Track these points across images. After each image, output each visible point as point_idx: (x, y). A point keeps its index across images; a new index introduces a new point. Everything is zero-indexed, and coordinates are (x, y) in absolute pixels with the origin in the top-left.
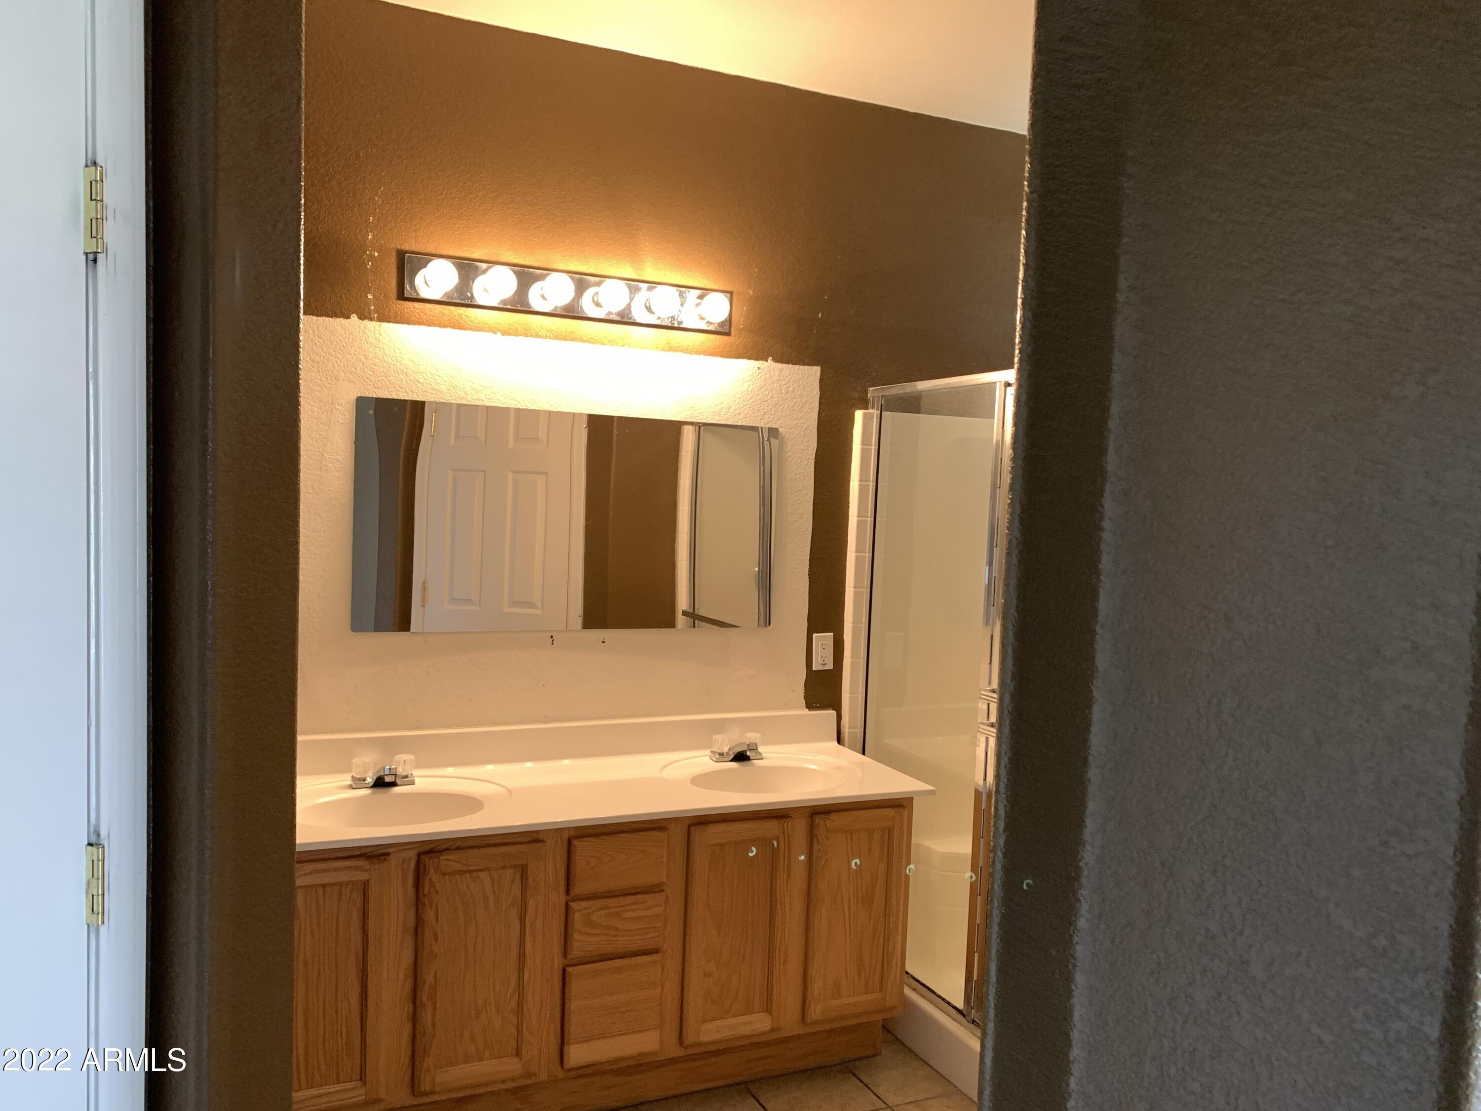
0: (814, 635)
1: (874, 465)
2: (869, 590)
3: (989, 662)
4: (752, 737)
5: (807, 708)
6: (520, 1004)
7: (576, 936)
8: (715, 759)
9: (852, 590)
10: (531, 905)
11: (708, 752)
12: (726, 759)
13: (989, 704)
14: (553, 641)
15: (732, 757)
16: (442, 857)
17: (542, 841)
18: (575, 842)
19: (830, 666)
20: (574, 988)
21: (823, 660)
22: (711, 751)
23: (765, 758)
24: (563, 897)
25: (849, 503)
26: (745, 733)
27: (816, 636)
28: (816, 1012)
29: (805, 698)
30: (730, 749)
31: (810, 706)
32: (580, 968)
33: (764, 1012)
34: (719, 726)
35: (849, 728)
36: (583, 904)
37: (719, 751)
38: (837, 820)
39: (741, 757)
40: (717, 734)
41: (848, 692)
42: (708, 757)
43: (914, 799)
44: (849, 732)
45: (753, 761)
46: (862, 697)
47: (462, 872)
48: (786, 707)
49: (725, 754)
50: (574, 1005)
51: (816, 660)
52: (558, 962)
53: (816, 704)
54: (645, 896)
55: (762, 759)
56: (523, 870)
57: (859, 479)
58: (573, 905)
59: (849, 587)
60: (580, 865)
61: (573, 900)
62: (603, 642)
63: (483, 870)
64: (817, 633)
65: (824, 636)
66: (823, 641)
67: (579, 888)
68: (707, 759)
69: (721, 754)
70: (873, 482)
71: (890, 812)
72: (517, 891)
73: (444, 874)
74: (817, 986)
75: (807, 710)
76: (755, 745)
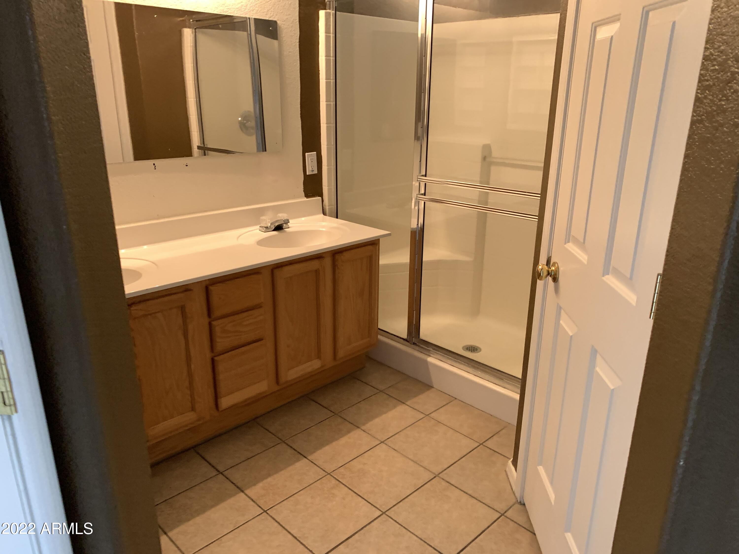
0: (306, 154)
1: (333, 47)
2: (335, 125)
3: (419, 160)
4: (282, 216)
5: (305, 197)
6: (191, 383)
7: (218, 340)
8: (264, 231)
9: (325, 125)
10: (190, 327)
11: (258, 227)
12: (270, 230)
13: (420, 183)
14: (155, 167)
15: (273, 228)
16: (132, 308)
17: (190, 290)
18: (211, 288)
19: (316, 172)
20: (220, 368)
21: (311, 169)
22: (260, 227)
23: (291, 227)
24: (206, 321)
25: (319, 71)
26: (277, 214)
27: (307, 154)
28: (341, 354)
29: (304, 191)
30: (271, 224)
31: (307, 196)
32: (222, 356)
33: (317, 358)
34: (262, 211)
35: (328, 206)
36: (220, 321)
37: (266, 226)
38: (346, 255)
39: (279, 228)
40: (263, 216)
41: (327, 186)
42: (259, 230)
43: (380, 240)
44: (329, 208)
45: (285, 229)
46: (334, 188)
47: (145, 316)
48: (294, 197)
49: (269, 227)
50: (221, 377)
51: (308, 169)
52: (209, 355)
53: (310, 195)
54: (253, 311)
55: (289, 228)
56: (183, 309)
57: (325, 55)
58: (214, 323)
59: (323, 123)
60: (215, 299)
61: (213, 321)
62: (187, 166)
63: (158, 312)
64: (307, 153)
65: (311, 154)
66: (311, 156)
67: (217, 313)
68: (258, 231)
69: (267, 228)
70: (333, 57)
71: (370, 247)
72: (180, 320)
73: (135, 318)
74: (341, 340)
75: (306, 198)
76: (287, 221)
